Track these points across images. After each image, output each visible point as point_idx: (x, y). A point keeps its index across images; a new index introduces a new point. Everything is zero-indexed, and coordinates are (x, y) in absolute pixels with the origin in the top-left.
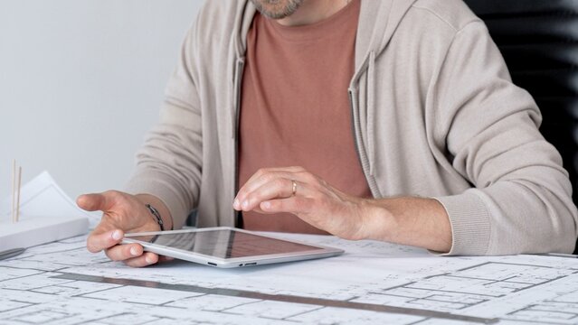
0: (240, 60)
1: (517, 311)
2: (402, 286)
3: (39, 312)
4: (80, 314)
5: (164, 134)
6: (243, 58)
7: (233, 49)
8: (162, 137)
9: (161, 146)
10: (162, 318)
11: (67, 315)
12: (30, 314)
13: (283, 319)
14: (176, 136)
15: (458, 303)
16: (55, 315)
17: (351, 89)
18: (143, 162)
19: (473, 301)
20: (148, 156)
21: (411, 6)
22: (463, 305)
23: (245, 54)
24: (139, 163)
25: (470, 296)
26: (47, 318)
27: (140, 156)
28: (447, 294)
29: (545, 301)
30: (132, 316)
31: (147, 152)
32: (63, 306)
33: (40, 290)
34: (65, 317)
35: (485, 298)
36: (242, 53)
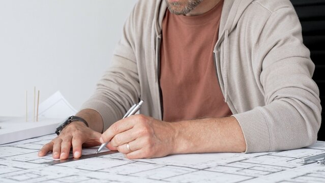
0: (158, 36)
1: (299, 177)
2: (239, 161)
3: (25, 174)
4: (47, 175)
5: (114, 72)
6: (160, 35)
7: (154, 30)
8: (114, 74)
9: (112, 80)
10: (92, 178)
11: (40, 176)
12: (19, 175)
13: (160, 180)
14: (122, 74)
15: (267, 171)
16: (33, 176)
17: (215, 51)
18: (99, 88)
19: (275, 170)
20: (104, 86)
21: (251, 3)
22: (268, 173)
23: (161, 33)
24: (98, 89)
25: (276, 167)
26: (27, 178)
27: (98, 85)
28: (263, 166)
29: (318, 171)
30: (75, 177)
31: (102, 83)
32: (40, 170)
33: (33, 162)
34: (38, 177)
35: (284, 168)
36: (160, 32)
